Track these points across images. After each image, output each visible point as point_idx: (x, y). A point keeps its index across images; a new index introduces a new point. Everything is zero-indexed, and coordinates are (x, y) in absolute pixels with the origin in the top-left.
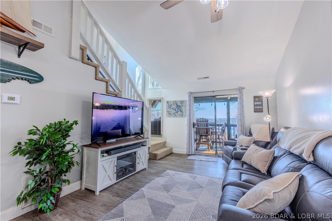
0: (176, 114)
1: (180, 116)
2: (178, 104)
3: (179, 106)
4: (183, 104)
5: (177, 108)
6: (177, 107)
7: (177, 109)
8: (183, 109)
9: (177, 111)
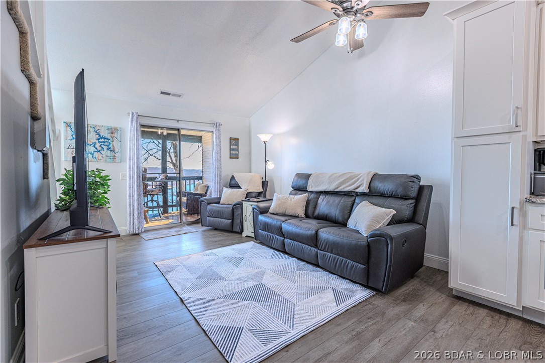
0: (96, 154)
1: (109, 160)
2: (102, 134)
3: (105, 138)
4: (115, 135)
5: (99, 142)
6: (98, 139)
7: (98, 145)
8: (115, 146)
9: (99, 148)
